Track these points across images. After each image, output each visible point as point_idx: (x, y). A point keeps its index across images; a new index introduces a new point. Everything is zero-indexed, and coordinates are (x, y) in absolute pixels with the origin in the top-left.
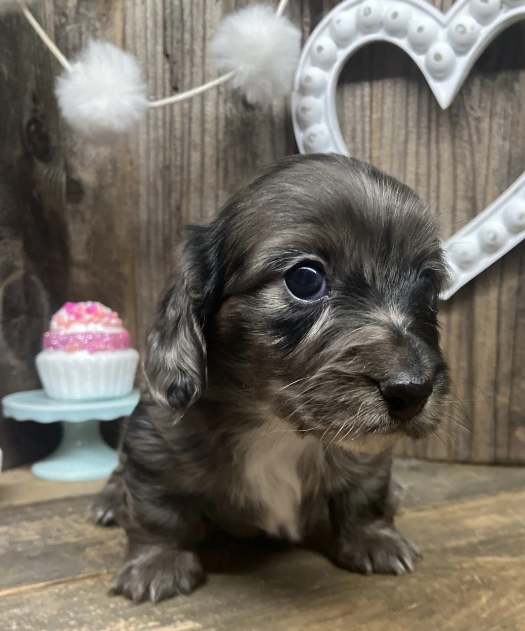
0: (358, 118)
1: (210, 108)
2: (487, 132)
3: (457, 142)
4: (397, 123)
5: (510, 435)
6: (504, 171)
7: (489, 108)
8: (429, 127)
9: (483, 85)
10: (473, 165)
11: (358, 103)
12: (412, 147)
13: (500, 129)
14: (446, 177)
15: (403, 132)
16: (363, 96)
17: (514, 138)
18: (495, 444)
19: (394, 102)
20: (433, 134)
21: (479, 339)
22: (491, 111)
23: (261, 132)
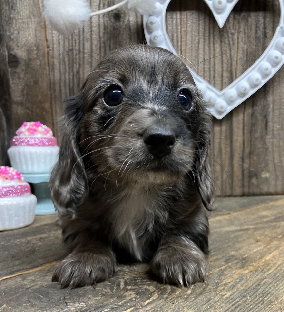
0: (175, 29)
2: (237, 40)
3: (223, 45)
4: (194, 33)
5: (249, 182)
6: (245, 59)
7: (237, 28)
8: (209, 36)
9: (234, 18)
10: (231, 55)
11: (174, 22)
12: (201, 45)
13: (242, 39)
14: (218, 60)
15: (197, 38)
16: (177, 19)
17: (249, 44)
18: (243, 186)
19: (192, 23)
20: (212, 40)
21: (235, 138)
22: (238, 30)
23: (124, 34)
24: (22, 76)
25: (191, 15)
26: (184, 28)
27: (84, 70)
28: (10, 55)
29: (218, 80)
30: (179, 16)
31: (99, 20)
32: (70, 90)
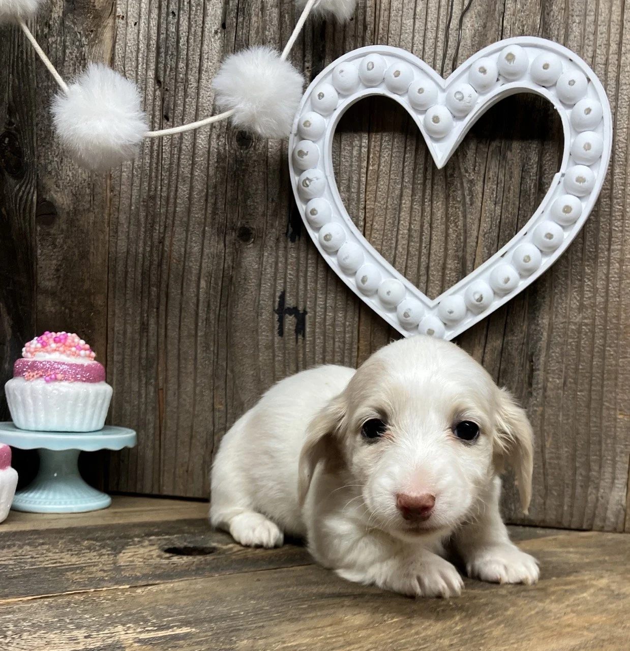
0: (355, 167)
1: (202, 141)
2: (481, 196)
3: (451, 202)
4: (392, 176)
6: (495, 234)
7: (483, 172)
8: (424, 184)
9: (477, 150)
10: (465, 225)
11: (355, 153)
12: (406, 202)
13: (492, 194)
14: (438, 235)
15: (399, 186)
16: (361, 147)
17: (505, 204)
19: (391, 156)
20: (428, 191)
22: (484, 175)
23: (254, 171)
24: (59, 241)
25: (389, 140)
26: (373, 165)
27: (172, 237)
28: (41, 201)
29: (435, 274)
30: (365, 142)
31: (209, 143)
32: (143, 273)
